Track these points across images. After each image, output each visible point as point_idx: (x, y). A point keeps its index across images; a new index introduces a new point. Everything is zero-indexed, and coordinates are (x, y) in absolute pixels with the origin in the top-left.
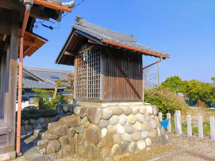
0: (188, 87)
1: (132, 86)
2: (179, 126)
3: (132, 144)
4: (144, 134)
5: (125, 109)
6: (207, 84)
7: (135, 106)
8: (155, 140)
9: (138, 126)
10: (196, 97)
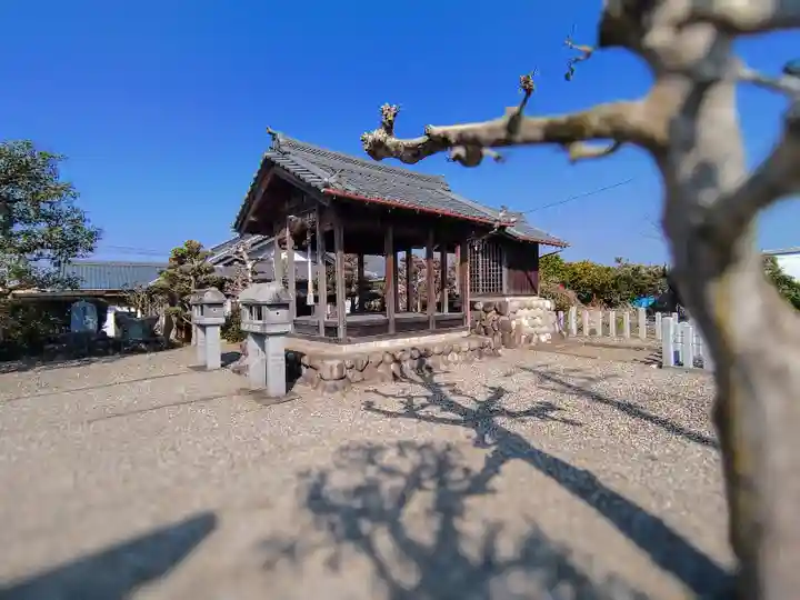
0: (575, 274)
1: (529, 279)
2: (574, 327)
3: (536, 336)
4: (545, 329)
5: (528, 303)
6: (608, 269)
7: (534, 300)
8: (553, 334)
9: (538, 320)
10: (589, 291)
